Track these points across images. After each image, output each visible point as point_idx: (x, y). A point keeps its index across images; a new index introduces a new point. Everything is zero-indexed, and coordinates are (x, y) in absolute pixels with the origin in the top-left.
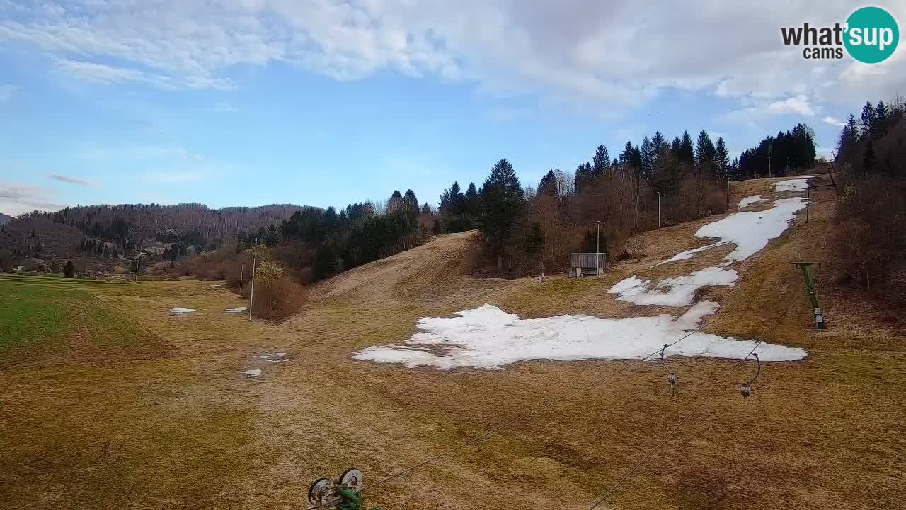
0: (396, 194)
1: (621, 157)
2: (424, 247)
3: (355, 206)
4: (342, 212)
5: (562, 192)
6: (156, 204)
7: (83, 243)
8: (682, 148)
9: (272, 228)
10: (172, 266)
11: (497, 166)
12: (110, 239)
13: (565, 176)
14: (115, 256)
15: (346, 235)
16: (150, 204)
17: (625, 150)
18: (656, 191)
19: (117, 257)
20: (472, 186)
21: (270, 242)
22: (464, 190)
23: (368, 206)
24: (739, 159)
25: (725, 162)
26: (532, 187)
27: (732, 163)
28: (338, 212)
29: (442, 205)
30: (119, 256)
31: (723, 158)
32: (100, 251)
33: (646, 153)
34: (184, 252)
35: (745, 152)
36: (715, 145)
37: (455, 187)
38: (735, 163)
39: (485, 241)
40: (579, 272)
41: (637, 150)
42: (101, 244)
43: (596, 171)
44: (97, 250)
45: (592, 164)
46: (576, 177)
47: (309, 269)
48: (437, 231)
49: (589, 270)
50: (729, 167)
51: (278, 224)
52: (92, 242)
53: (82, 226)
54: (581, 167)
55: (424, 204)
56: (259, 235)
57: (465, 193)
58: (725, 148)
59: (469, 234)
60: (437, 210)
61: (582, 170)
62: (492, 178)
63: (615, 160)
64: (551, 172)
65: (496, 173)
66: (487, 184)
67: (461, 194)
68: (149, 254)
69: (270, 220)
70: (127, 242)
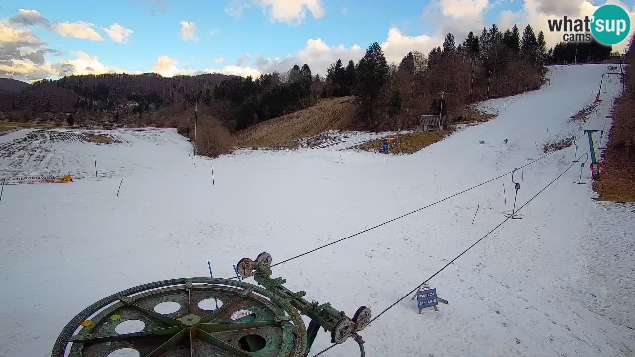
0: (296, 67)
1: (464, 44)
2: (315, 107)
3: (266, 76)
4: (257, 80)
5: (417, 69)
6: (126, 74)
7: (78, 101)
8: (511, 38)
9: (208, 91)
10: (140, 118)
11: (370, 48)
12: (97, 99)
13: (420, 57)
14: (101, 110)
15: (259, 97)
16: (122, 73)
17: (467, 38)
18: (487, 71)
19: (103, 111)
20: (351, 62)
21: (207, 101)
22: (345, 65)
23: (276, 76)
24: (553, 49)
25: (542, 51)
26: (395, 64)
27: (547, 51)
28: (254, 80)
29: (328, 76)
30: (104, 110)
31: (541, 48)
32: (90, 107)
33: (483, 41)
34: (147, 108)
35: (559, 44)
36: (537, 37)
37: (339, 63)
38: (550, 51)
39: (359, 104)
40: (425, 128)
41: (477, 39)
42: (91, 102)
43: (445, 54)
44: (88, 106)
45: (442, 48)
46: (429, 58)
47: (234, 121)
48: (325, 95)
49: (433, 127)
50: (545, 56)
51: (212, 88)
52: (85, 101)
53: (77, 90)
54: (434, 50)
55: (316, 75)
56: (199, 97)
57: (346, 67)
58: (544, 40)
59: (347, 98)
60: (325, 80)
61: (434, 53)
62: (366, 57)
63: (460, 45)
64: (410, 54)
65: (369, 52)
66: (362, 61)
67: (343, 69)
68: (124, 109)
69: (206, 86)
70: (108, 100)
